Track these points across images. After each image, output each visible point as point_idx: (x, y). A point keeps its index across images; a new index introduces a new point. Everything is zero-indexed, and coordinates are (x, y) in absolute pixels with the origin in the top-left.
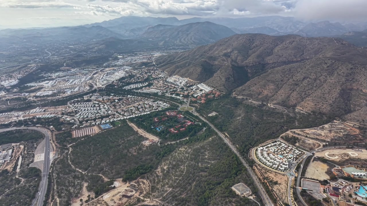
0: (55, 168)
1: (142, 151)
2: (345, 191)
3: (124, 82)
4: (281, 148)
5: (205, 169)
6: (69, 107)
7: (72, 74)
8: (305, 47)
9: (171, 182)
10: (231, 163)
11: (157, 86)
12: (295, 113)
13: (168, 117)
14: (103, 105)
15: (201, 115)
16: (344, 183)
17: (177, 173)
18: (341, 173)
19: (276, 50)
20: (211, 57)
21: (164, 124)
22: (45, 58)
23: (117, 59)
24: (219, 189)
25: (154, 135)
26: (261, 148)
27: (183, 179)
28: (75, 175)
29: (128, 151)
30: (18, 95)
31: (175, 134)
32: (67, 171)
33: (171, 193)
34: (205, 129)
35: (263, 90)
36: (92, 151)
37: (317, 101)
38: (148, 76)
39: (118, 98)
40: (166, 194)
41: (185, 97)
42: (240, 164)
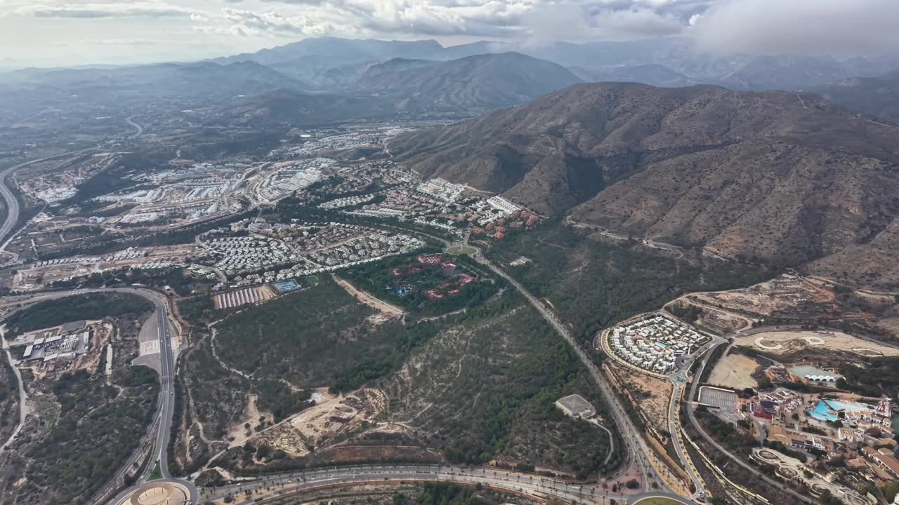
0: (185, 368)
1: (369, 335)
2: (786, 409)
3: (319, 194)
4: (664, 329)
5: (501, 369)
6: (200, 247)
7: (197, 176)
8: (732, 114)
9: (430, 391)
10: (555, 358)
11: (395, 203)
12: (700, 259)
13: (421, 266)
14: (276, 243)
15: (495, 263)
16: (786, 394)
17: (442, 376)
18: (783, 375)
19: (668, 122)
20: (520, 137)
21: (414, 283)
22: (130, 138)
23: (298, 141)
24: (528, 404)
25: (392, 304)
26: (622, 329)
27: (455, 386)
28: (230, 381)
29: (338, 334)
30: (81, 221)
31: (436, 301)
32: (213, 373)
33: (430, 411)
34: (501, 291)
35: (634, 210)
36: (261, 335)
37: (750, 233)
38: (374, 180)
39: (309, 228)
40: (420, 413)
41: (457, 224)
42: (574, 359)
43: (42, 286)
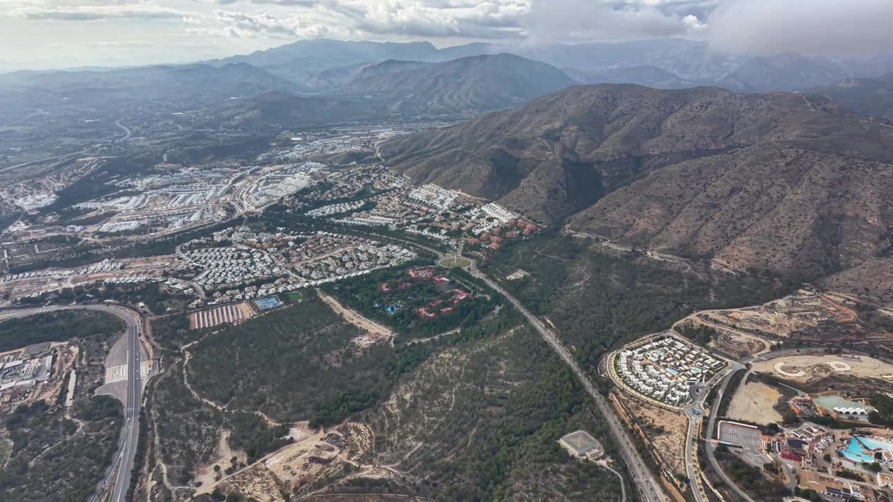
0: (153, 399)
1: (354, 360)
2: (816, 448)
3: (307, 200)
4: (675, 353)
5: (499, 400)
6: (180, 259)
7: (184, 181)
8: (736, 116)
9: (420, 427)
10: (558, 387)
11: (386, 210)
12: (709, 273)
13: (412, 280)
14: (259, 255)
15: (491, 277)
16: (815, 430)
17: (434, 409)
18: (809, 408)
19: (669, 125)
20: (515, 141)
21: (405, 299)
22: (117, 141)
23: (289, 144)
24: (529, 443)
25: (381, 324)
26: (629, 353)
27: (448, 421)
28: (201, 414)
29: (321, 359)
30: (58, 230)
31: (428, 321)
32: (183, 404)
33: (420, 452)
34: (498, 308)
35: (637, 219)
36: (238, 359)
37: (762, 245)
38: (364, 185)
39: (295, 237)
40: (409, 454)
41: (452, 234)
42: (578, 388)
43: (9, 302)
